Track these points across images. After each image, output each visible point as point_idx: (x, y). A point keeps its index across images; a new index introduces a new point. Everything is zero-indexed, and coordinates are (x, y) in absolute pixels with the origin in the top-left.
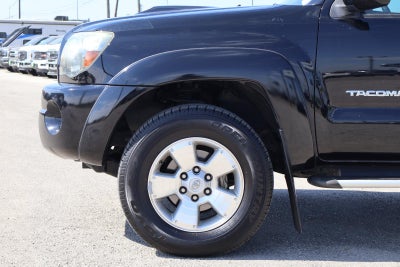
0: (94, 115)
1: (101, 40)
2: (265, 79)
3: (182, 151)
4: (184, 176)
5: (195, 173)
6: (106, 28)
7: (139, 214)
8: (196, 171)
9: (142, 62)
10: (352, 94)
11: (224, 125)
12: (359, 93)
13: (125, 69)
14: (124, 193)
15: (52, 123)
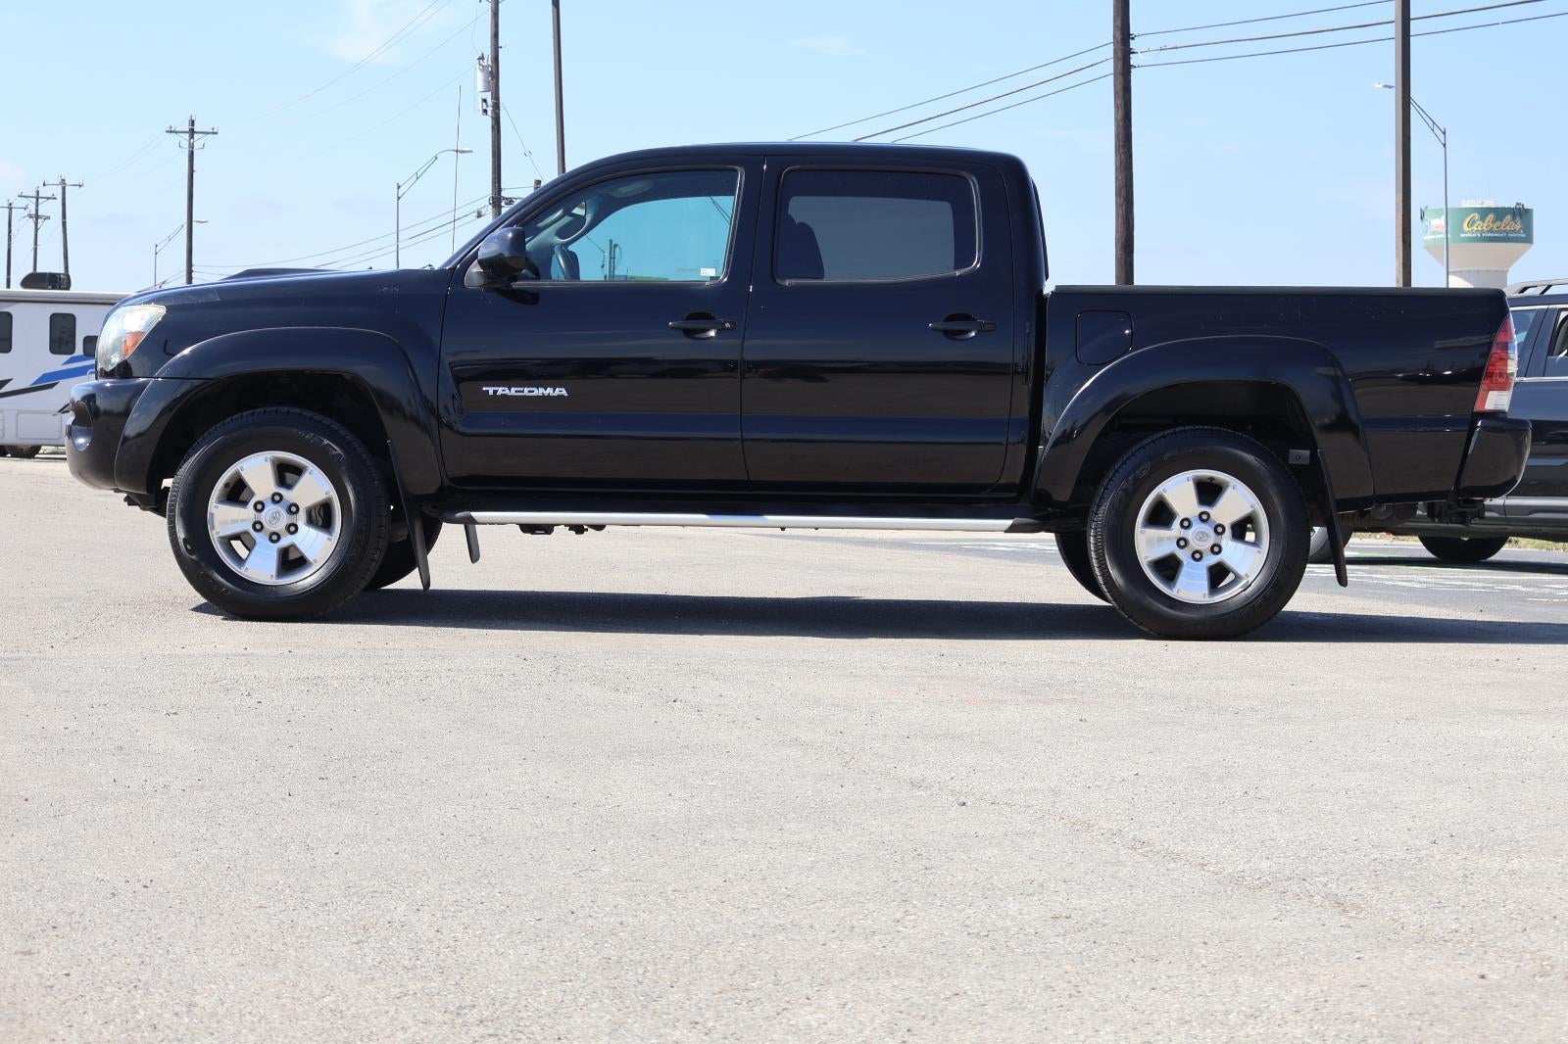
0: (133, 427)
1: (147, 318)
2: (373, 374)
3: (257, 469)
4: (260, 507)
5: (274, 502)
6: (157, 301)
7: (193, 557)
8: (277, 499)
9: (206, 344)
10: (491, 393)
11: (326, 442)
12: (500, 391)
13: (187, 351)
14: (174, 527)
15: (83, 434)
